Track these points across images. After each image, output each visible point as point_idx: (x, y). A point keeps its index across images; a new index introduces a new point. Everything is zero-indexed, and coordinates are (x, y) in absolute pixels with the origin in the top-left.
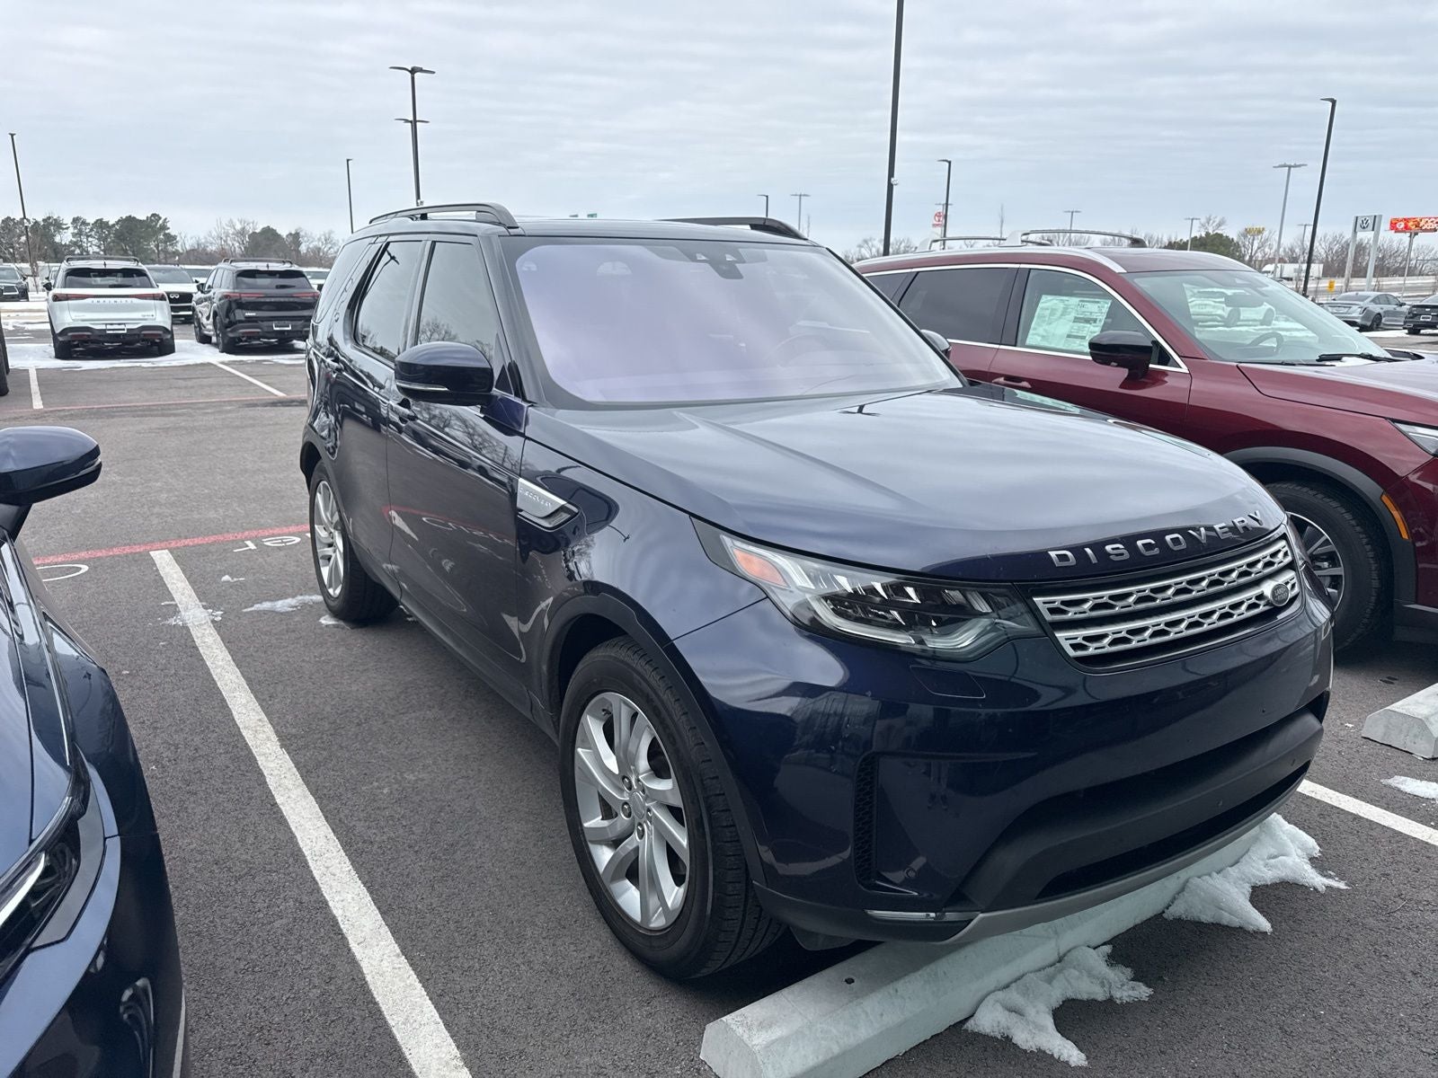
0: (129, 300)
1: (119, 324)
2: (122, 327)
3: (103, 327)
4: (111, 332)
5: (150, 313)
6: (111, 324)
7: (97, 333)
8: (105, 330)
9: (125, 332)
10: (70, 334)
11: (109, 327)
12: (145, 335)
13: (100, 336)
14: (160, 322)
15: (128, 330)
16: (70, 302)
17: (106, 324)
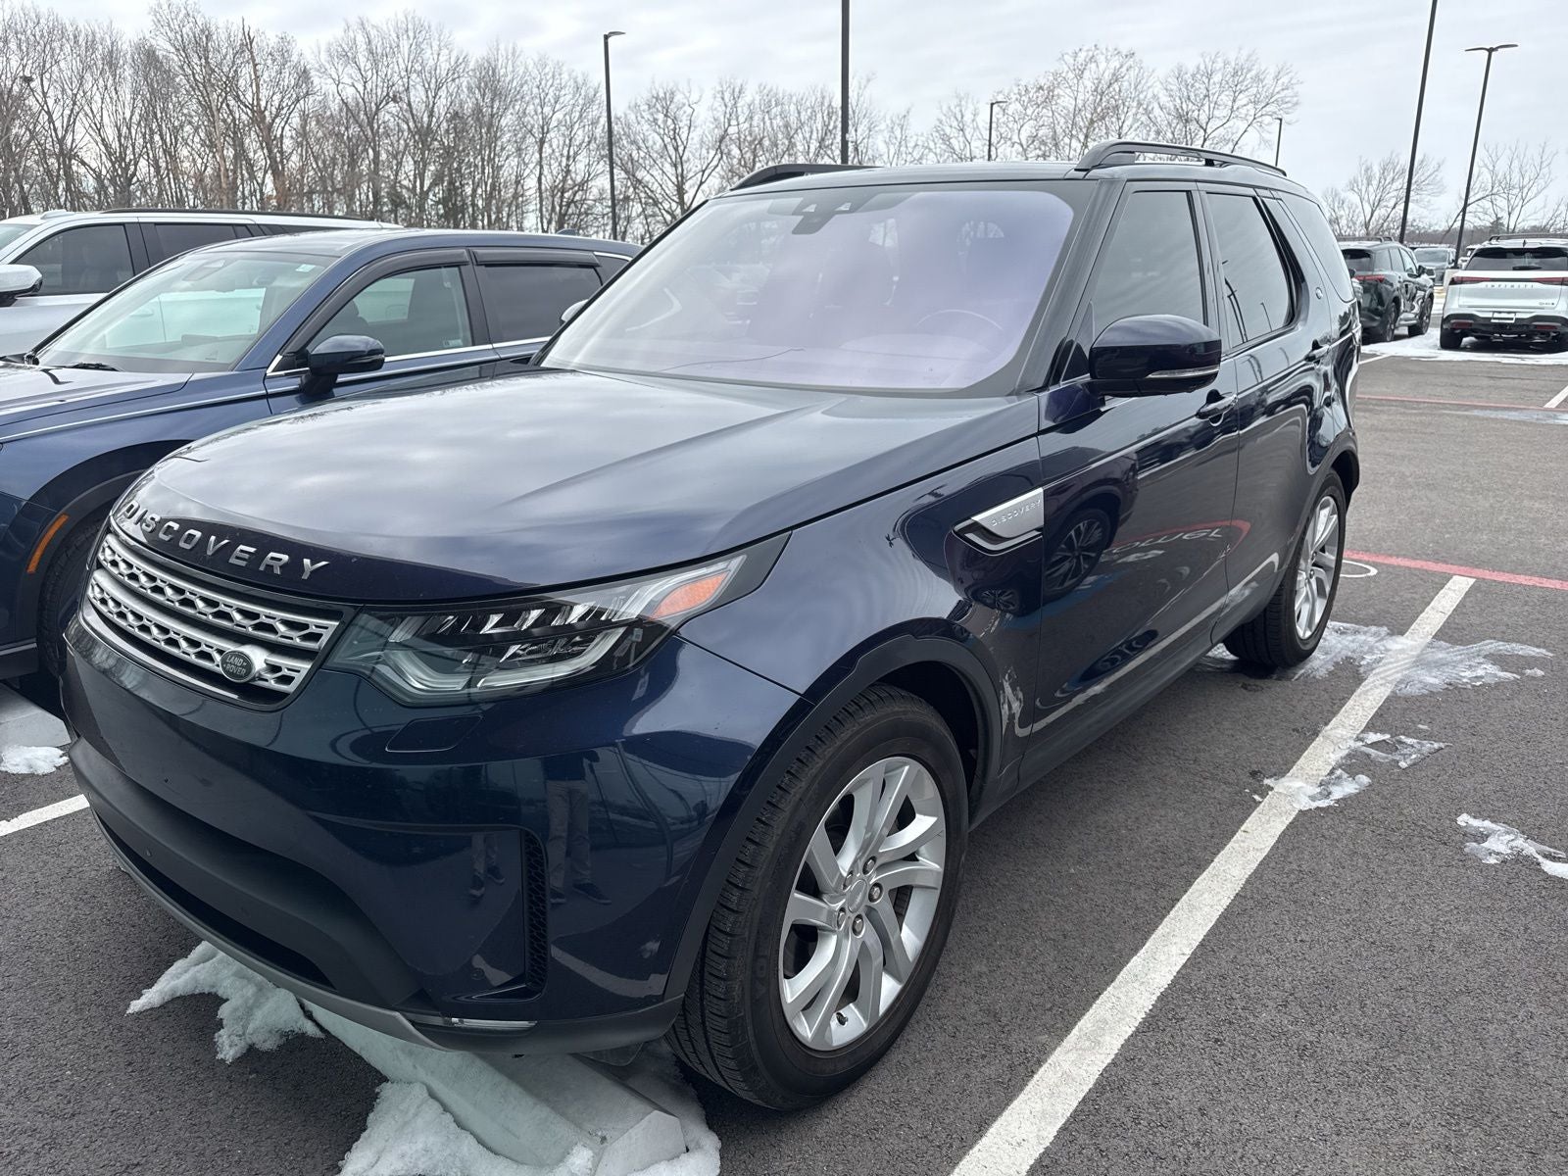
0: (1529, 284)
1: (1509, 313)
2: (1512, 316)
3: (1490, 315)
4: (1497, 321)
5: (1550, 301)
6: (1500, 312)
7: (1482, 322)
8: (1490, 319)
9: (1513, 322)
10: (1452, 321)
11: (1496, 315)
12: (1536, 326)
13: (1483, 325)
14: (1559, 312)
15: (1517, 319)
16: (1463, 286)
17: (1494, 312)
